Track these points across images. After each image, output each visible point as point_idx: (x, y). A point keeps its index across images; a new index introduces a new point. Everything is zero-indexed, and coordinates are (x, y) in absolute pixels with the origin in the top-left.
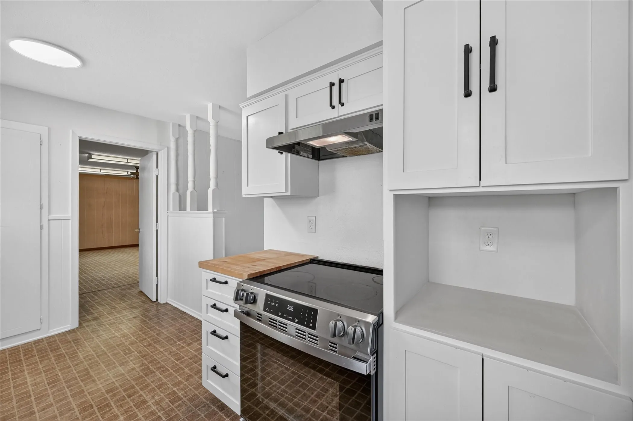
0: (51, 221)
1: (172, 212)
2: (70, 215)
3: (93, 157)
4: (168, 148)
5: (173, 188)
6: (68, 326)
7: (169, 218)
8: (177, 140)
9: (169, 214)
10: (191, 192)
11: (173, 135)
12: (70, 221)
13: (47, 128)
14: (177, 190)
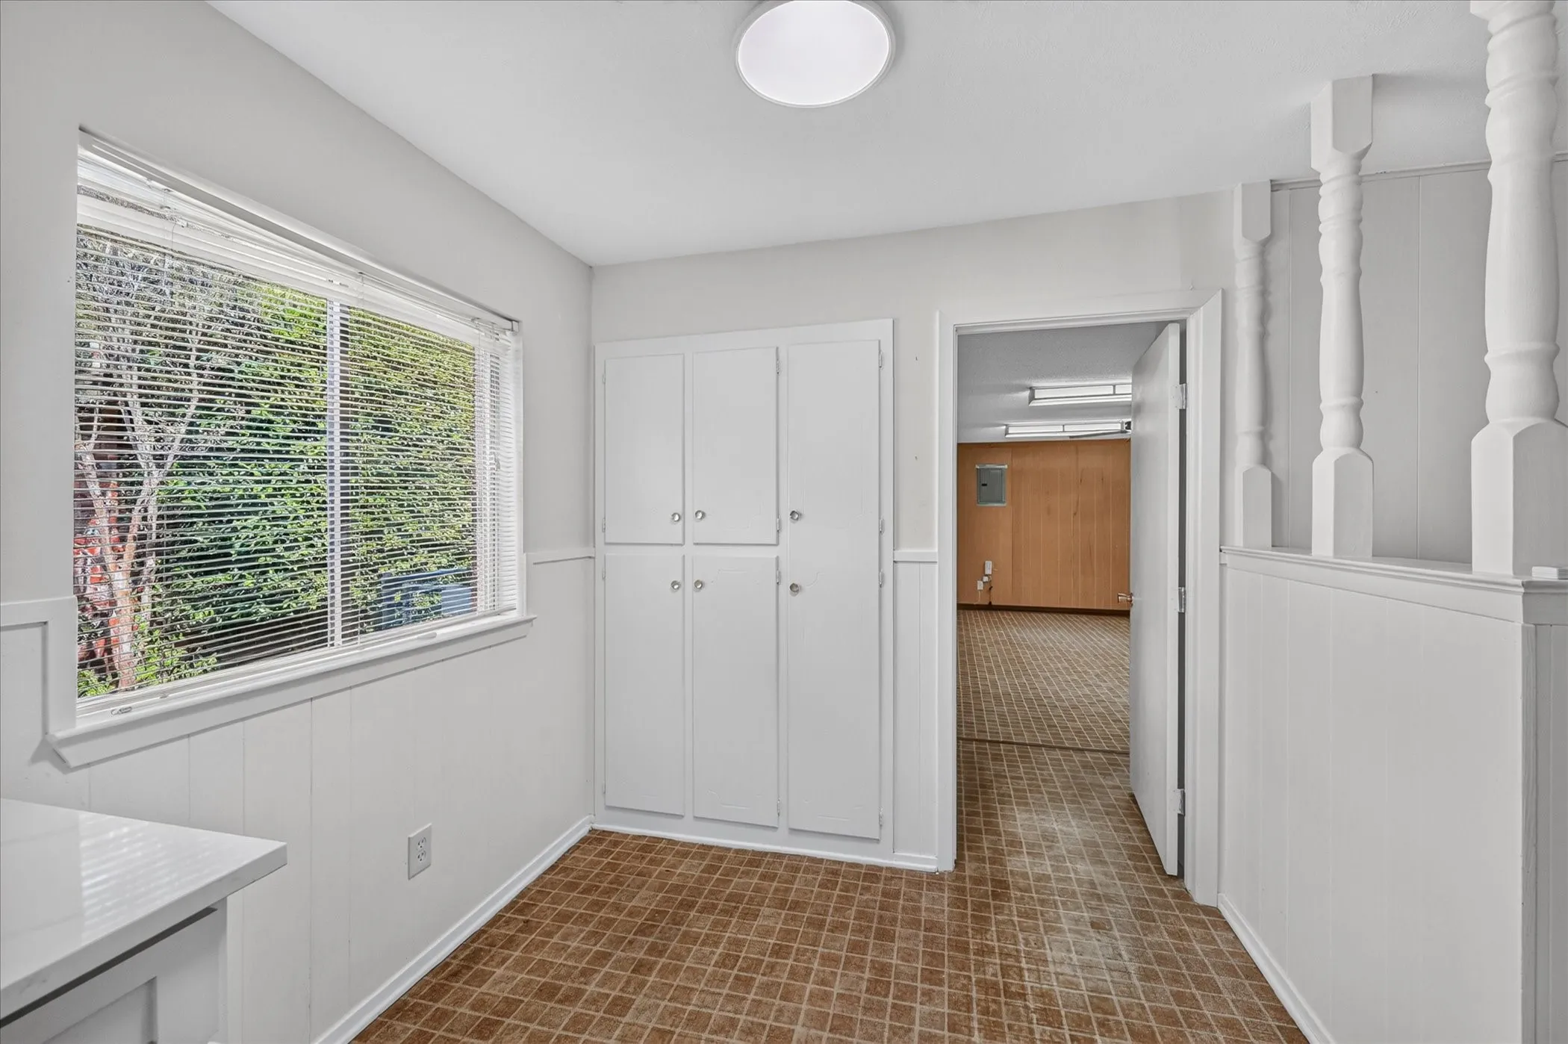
0: (900, 565)
1: (1240, 553)
2: (936, 550)
3: (1038, 394)
4: (1224, 293)
5: (1245, 449)
6: (931, 857)
7: (1229, 573)
8: (1264, 248)
9: (1227, 559)
10: (1340, 465)
11: (1246, 234)
12: (937, 566)
13: (891, 320)
14: (1265, 459)
